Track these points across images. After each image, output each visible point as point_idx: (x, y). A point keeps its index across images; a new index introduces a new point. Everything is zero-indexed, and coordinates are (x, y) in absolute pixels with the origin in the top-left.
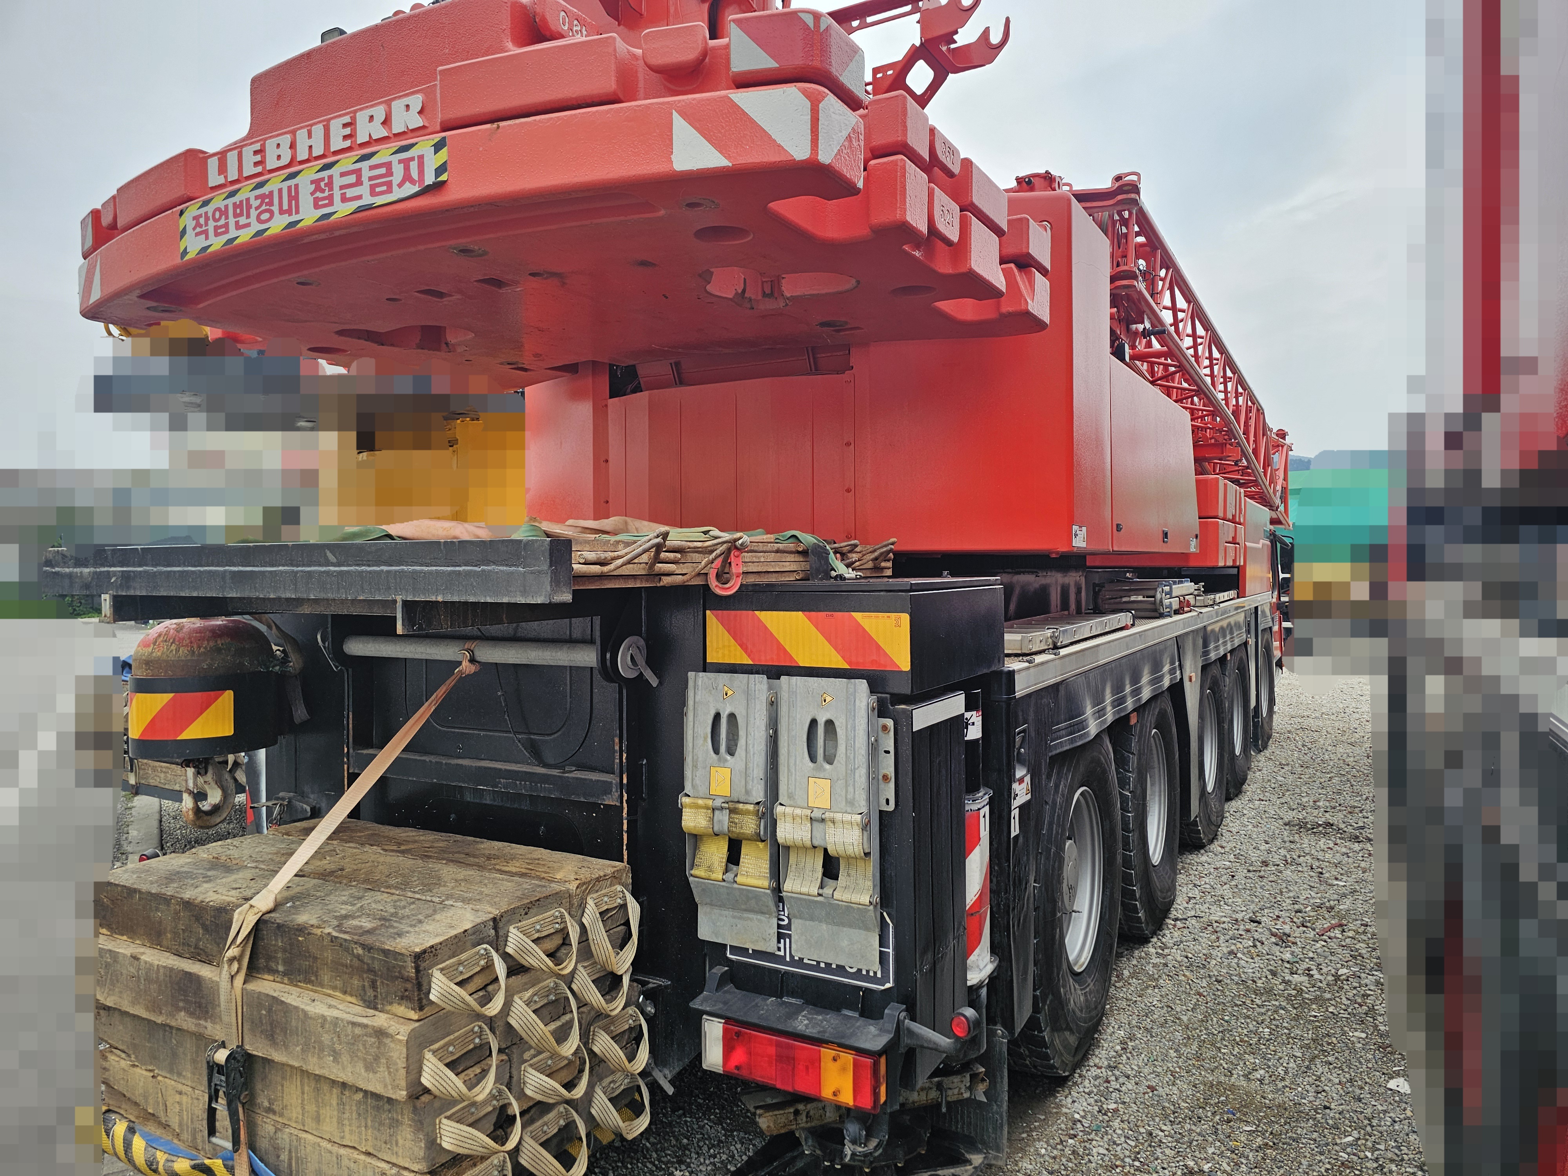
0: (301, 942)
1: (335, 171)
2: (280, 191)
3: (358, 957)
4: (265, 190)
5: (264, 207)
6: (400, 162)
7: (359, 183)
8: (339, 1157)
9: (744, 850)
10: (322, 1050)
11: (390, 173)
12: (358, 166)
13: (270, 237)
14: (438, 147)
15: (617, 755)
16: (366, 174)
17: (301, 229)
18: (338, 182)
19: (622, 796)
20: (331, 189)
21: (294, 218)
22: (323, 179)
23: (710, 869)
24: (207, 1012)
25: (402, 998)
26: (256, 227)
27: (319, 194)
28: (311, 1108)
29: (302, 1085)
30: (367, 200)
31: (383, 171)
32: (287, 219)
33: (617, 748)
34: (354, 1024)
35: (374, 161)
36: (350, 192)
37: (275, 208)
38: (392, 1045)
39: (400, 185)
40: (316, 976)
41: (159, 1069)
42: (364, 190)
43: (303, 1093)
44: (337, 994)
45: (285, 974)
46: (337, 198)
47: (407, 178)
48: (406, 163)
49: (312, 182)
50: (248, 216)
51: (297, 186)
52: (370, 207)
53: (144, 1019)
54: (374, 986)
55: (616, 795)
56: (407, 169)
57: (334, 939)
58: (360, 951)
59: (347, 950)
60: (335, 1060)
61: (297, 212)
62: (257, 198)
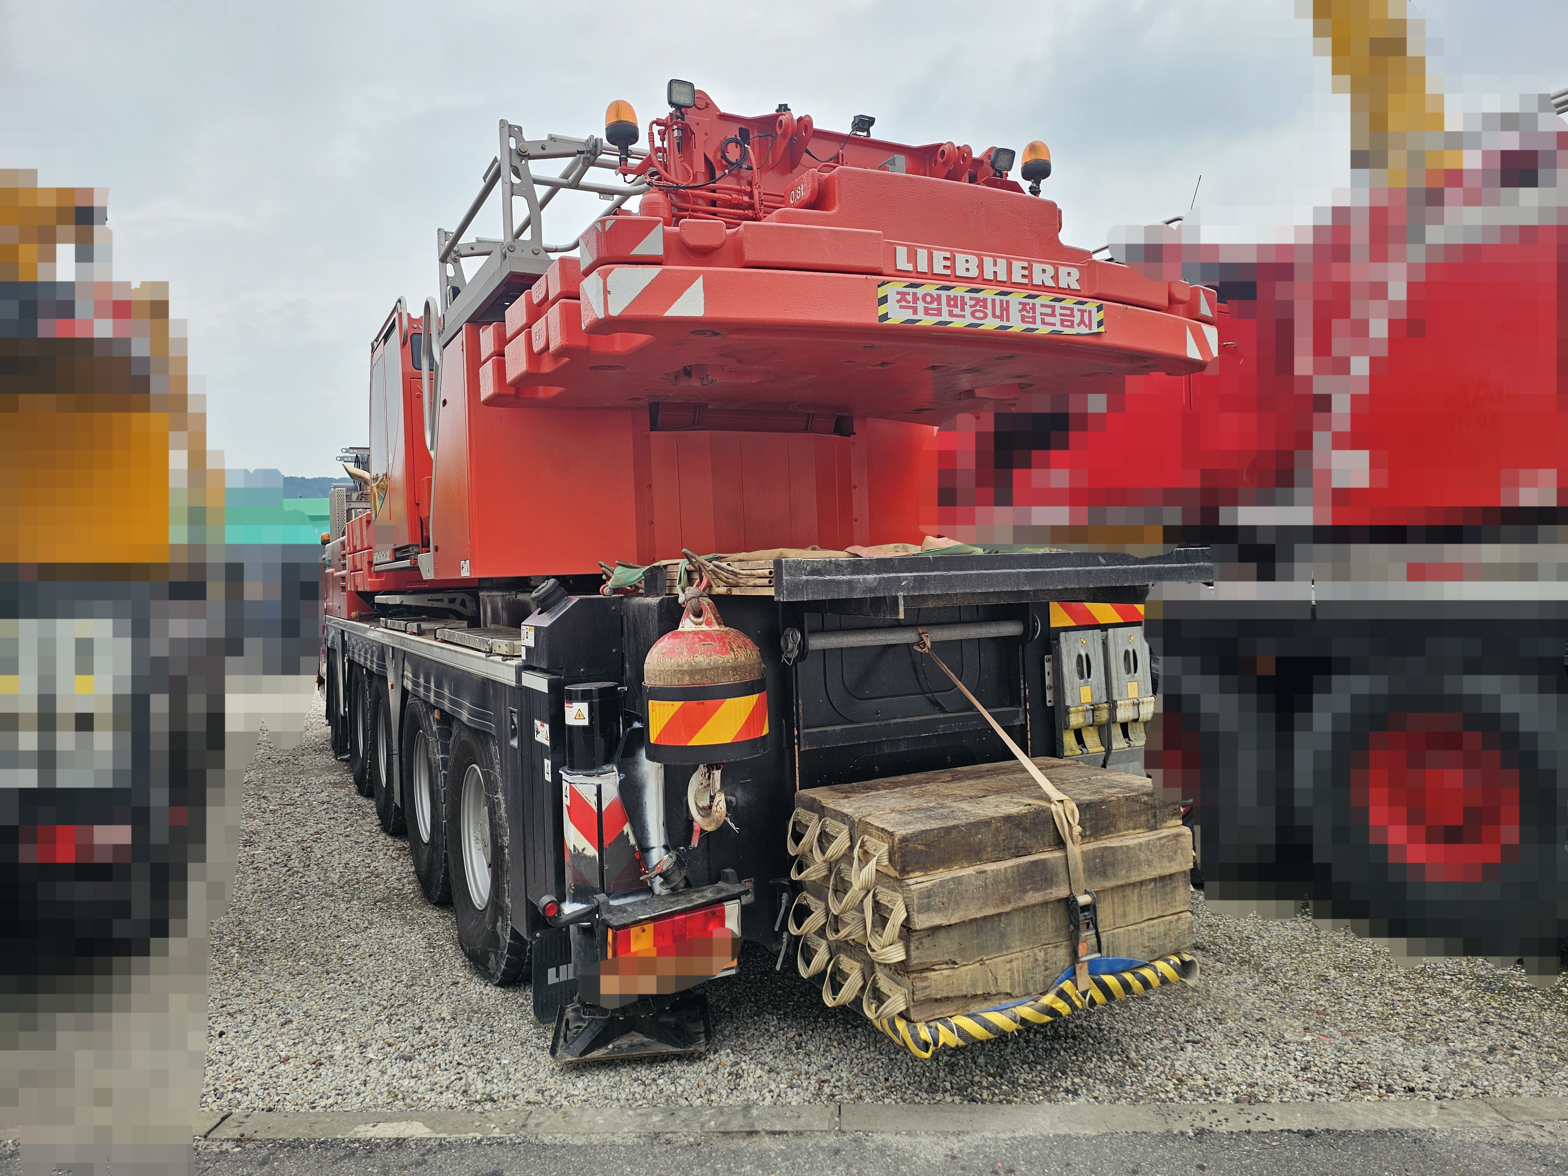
0: (1104, 810)
1: (1038, 301)
2: (993, 301)
3: (1145, 803)
4: (981, 295)
5: (978, 308)
6: (1079, 310)
7: (1053, 315)
8: (1142, 930)
9: (1084, 734)
10: (1140, 865)
11: (1072, 315)
12: (1053, 303)
13: (983, 330)
14: (1099, 308)
15: (1022, 691)
16: (1058, 311)
17: (1011, 332)
18: (1039, 310)
19: (1026, 717)
20: (1034, 312)
21: (1005, 323)
22: (1028, 304)
23: (1071, 750)
24: (1052, 882)
25: (1173, 815)
26: (970, 320)
27: (1024, 313)
28: (1119, 911)
29: (1113, 899)
30: (1058, 328)
31: (1068, 312)
32: (998, 323)
33: (1022, 686)
34: (1160, 839)
35: (1063, 304)
36: (1048, 319)
37: (989, 311)
38: (1184, 840)
39: (1079, 325)
40: (1115, 827)
41: (986, 955)
42: (1057, 320)
43: (1113, 904)
44: (1130, 831)
45: (1091, 836)
46: (1038, 320)
47: (1082, 322)
48: (1082, 312)
49: (1020, 303)
50: (963, 309)
51: (1008, 302)
52: (1059, 333)
53: (993, 916)
54: (1155, 816)
55: (1022, 717)
56: (1082, 316)
57: (1127, 799)
58: (1146, 798)
59: (1137, 801)
60: (1149, 866)
61: (1008, 320)
62: (971, 299)
